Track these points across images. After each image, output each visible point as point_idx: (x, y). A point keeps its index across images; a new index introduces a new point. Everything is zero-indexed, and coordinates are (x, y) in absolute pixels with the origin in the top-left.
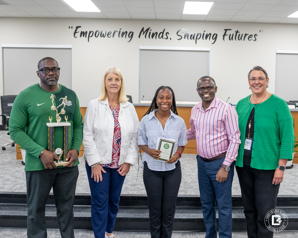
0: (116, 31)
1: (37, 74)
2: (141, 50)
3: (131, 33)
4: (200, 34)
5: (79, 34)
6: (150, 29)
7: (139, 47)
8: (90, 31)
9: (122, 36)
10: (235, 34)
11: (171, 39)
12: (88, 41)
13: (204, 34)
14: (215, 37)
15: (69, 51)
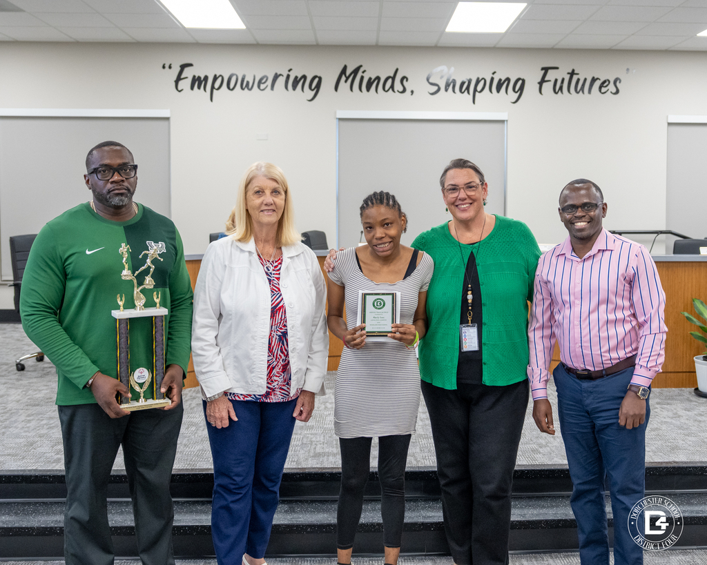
0: (279, 73)
1: (85, 181)
2: (340, 119)
3: (317, 80)
4: (483, 78)
5: (189, 81)
6: (362, 70)
7: (335, 113)
8: (215, 76)
9: (294, 87)
10: (567, 78)
11: (412, 92)
12: (212, 100)
13: (492, 79)
14: (520, 87)
15: (165, 123)
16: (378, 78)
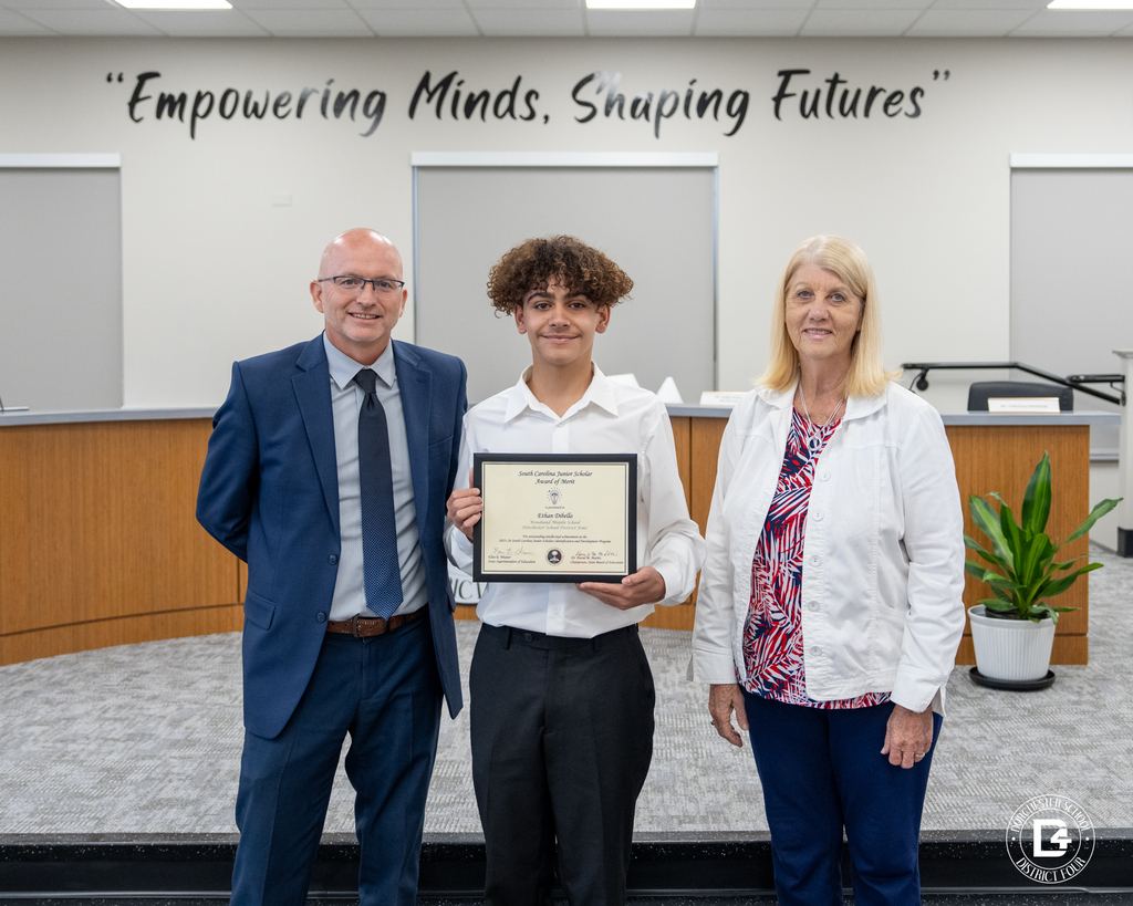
0: (310, 87)
2: (419, 168)
3: (377, 98)
4: (673, 92)
5: (153, 103)
6: (456, 79)
7: (410, 157)
8: (199, 93)
9: (338, 111)
10: (825, 89)
11: (546, 118)
12: (193, 136)
13: (689, 95)
14: (740, 107)
15: (111, 177)
16: (486, 95)
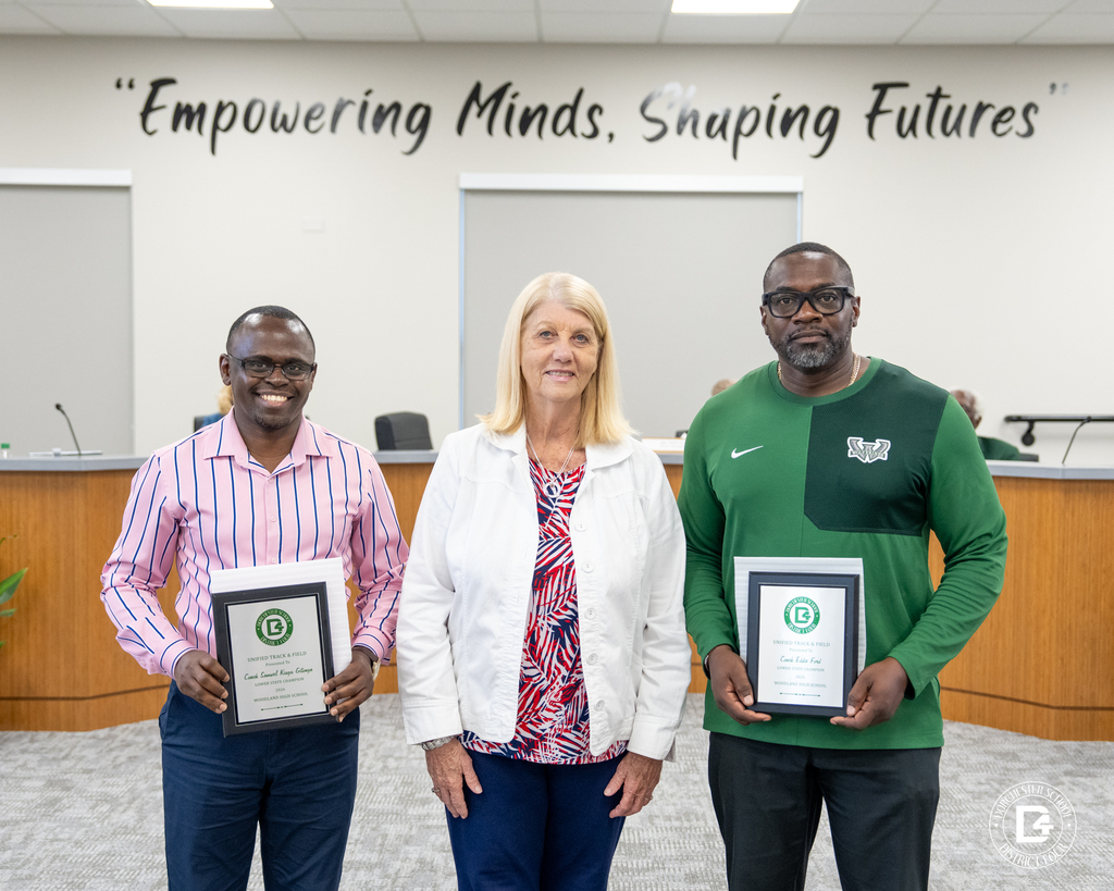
0: (346, 98)
2: (468, 191)
3: (421, 112)
4: (754, 108)
5: (168, 114)
6: (510, 91)
7: (458, 178)
8: (220, 104)
9: (377, 126)
10: (926, 104)
11: (611, 136)
12: (213, 150)
13: (772, 109)
14: (829, 124)
15: (120, 197)
16: (543, 109)
